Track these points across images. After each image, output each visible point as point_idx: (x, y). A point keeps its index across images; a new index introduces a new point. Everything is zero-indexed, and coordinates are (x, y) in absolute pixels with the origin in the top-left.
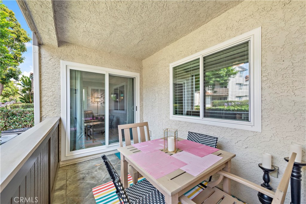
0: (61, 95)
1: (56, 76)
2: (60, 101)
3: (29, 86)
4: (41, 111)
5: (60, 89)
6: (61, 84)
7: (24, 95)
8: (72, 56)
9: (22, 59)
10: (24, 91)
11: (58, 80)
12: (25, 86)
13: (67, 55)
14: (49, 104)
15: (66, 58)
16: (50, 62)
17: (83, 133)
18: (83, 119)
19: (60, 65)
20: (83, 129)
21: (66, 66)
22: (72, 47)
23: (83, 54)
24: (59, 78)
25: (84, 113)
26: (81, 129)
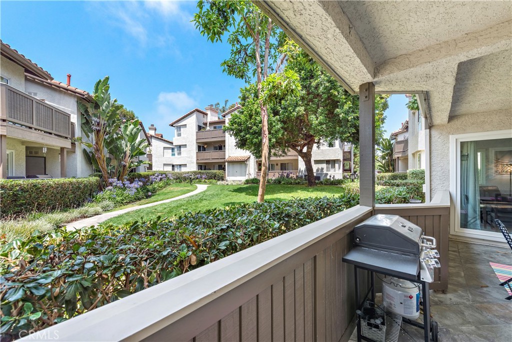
0: (450, 169)
1: (445, 151)
2: (449, 176)
3: (388, 150)
4: (431, 185)
5: (449, 163)
6: (450, 159)
7: (384, 162)
8: (463, 127)
9: (384, 119)
10: (383, 158)
11: (447, 155)
12: (384, 151)
13: (458, 128)
14: (438, 178)
15: (457, 131)
16: (439, 140)
17: (478, 217)
18: (478, 198)
19: (449, 140)
20: (478, 213)
21: (456, 139)
22: (463, 119)
23: (478, 121)
24: (448, 153)
25: (479, 190)
26: (475, 211)
